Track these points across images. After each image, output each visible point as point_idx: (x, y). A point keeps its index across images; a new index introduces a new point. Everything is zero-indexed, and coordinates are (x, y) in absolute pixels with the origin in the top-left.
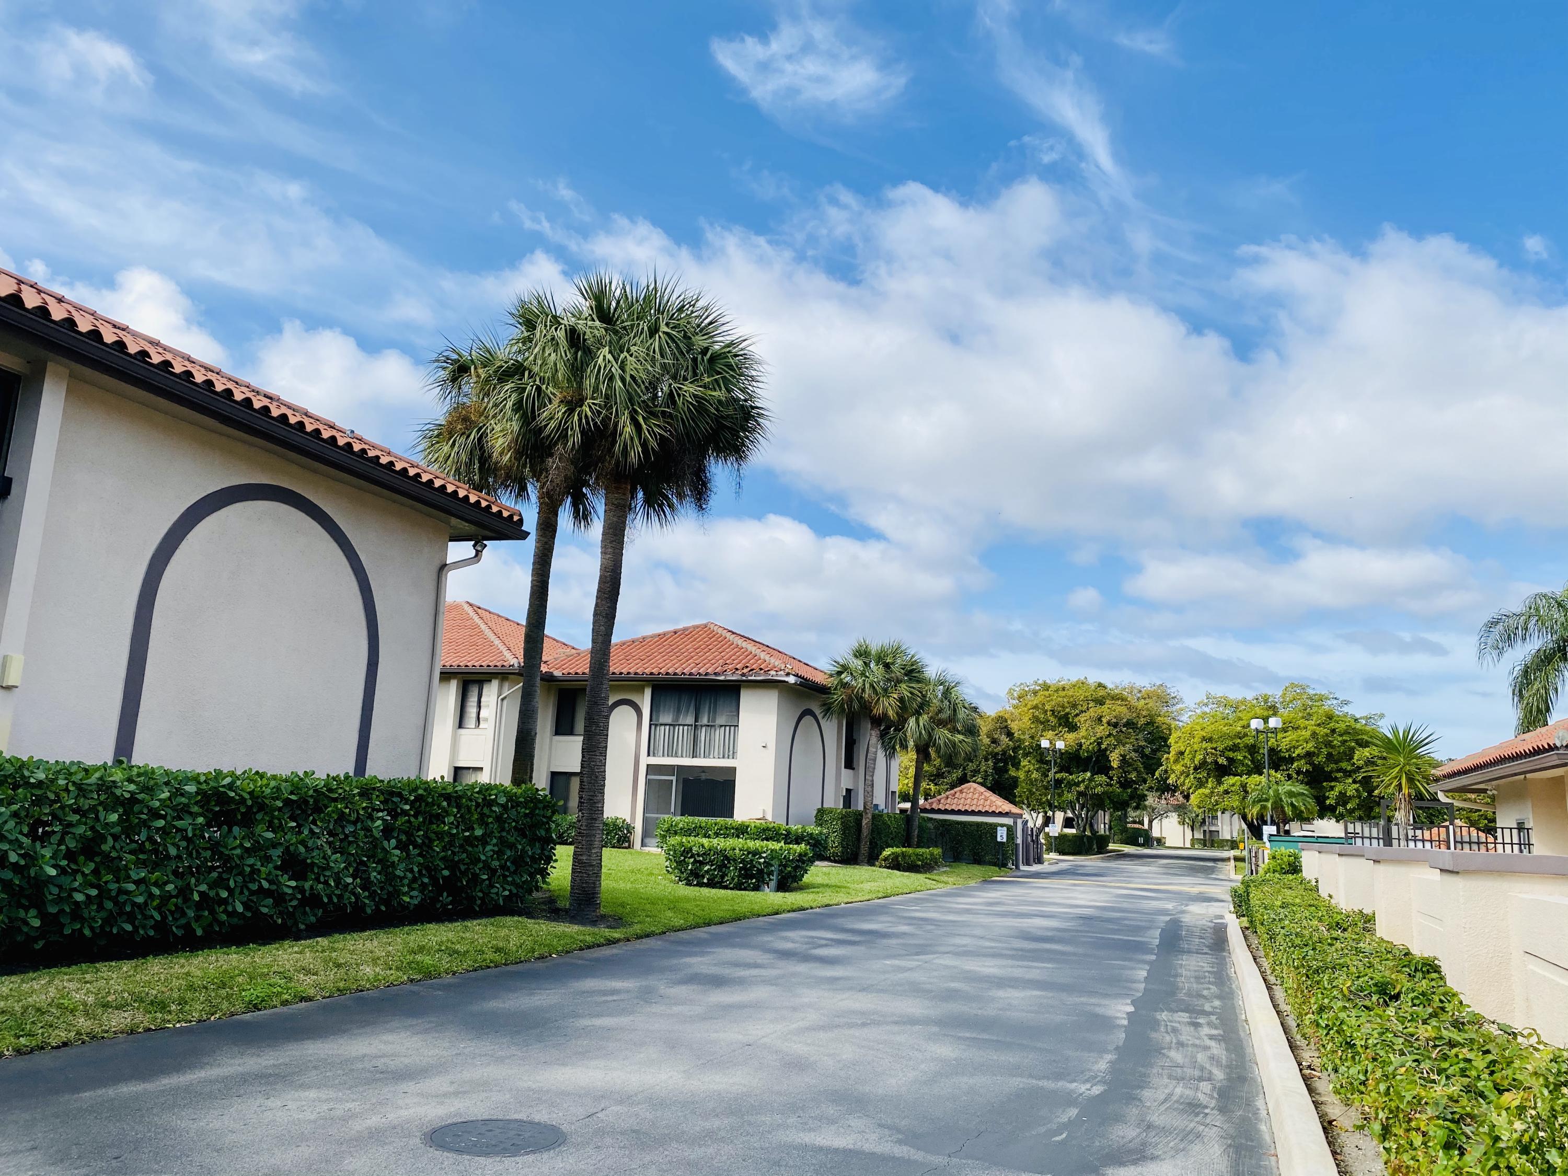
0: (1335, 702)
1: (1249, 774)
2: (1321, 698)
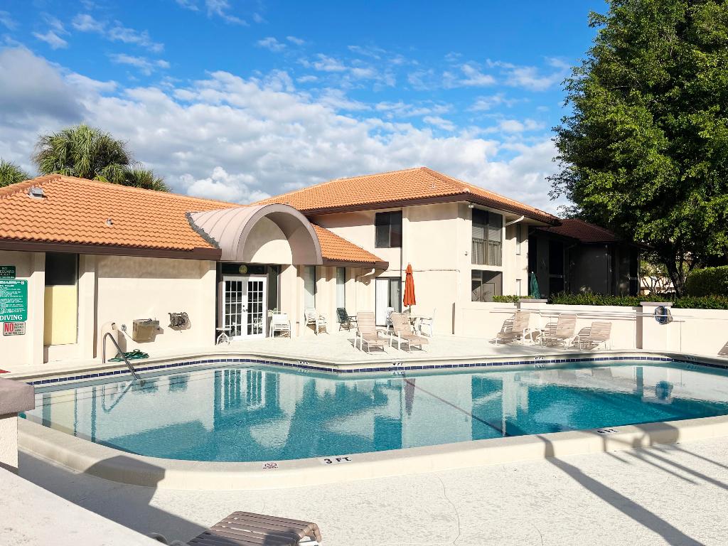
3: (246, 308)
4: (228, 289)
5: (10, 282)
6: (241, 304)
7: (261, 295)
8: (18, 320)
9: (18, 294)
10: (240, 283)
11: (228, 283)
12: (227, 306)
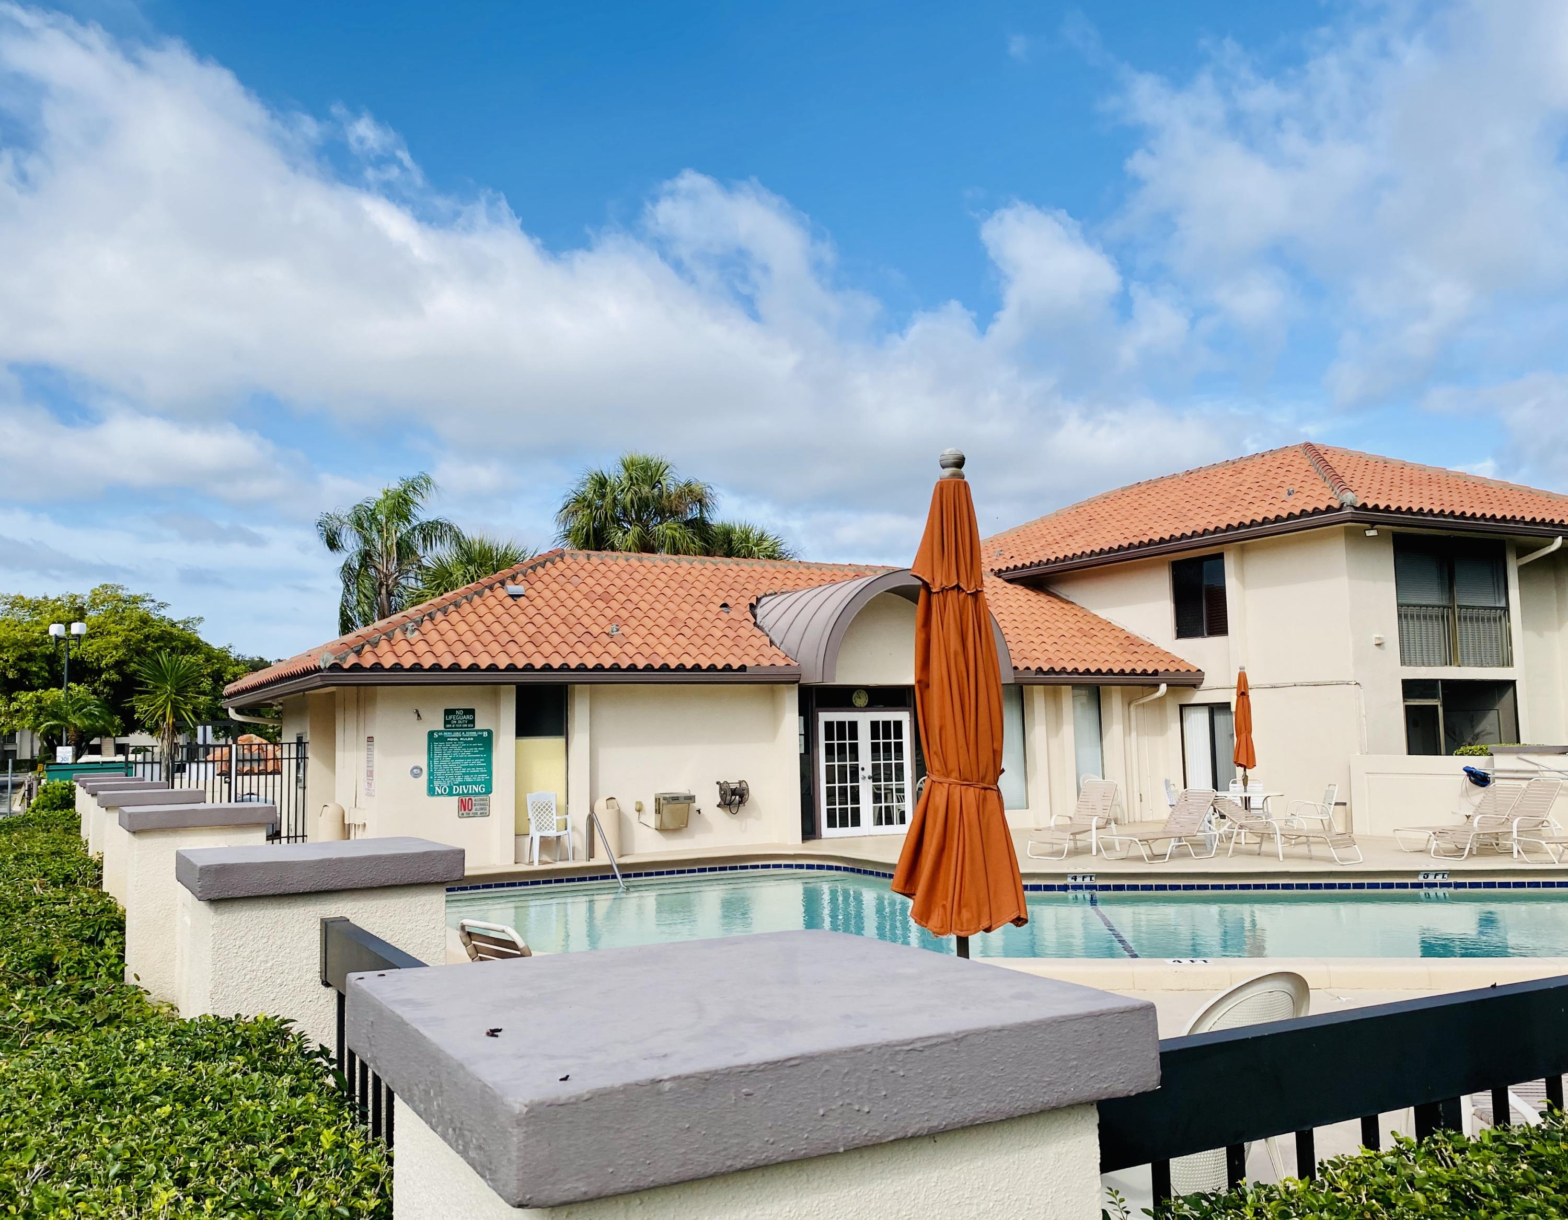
0: (151, 605)
1: (46, 688)
2: (135, 600)
3: (869, 772)
4: (829, 736)
5: (468, 734)
6: (857, 767)
7: (899, 747)
8: (479, 794)
9: (480, 752)
10: (854, 725)
11: (829, 725)
12: (830, 770)
